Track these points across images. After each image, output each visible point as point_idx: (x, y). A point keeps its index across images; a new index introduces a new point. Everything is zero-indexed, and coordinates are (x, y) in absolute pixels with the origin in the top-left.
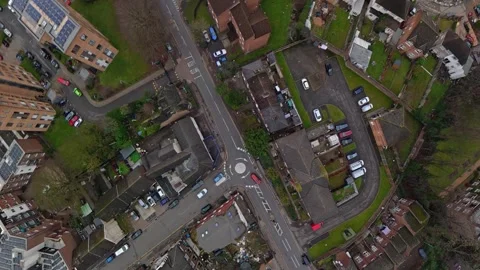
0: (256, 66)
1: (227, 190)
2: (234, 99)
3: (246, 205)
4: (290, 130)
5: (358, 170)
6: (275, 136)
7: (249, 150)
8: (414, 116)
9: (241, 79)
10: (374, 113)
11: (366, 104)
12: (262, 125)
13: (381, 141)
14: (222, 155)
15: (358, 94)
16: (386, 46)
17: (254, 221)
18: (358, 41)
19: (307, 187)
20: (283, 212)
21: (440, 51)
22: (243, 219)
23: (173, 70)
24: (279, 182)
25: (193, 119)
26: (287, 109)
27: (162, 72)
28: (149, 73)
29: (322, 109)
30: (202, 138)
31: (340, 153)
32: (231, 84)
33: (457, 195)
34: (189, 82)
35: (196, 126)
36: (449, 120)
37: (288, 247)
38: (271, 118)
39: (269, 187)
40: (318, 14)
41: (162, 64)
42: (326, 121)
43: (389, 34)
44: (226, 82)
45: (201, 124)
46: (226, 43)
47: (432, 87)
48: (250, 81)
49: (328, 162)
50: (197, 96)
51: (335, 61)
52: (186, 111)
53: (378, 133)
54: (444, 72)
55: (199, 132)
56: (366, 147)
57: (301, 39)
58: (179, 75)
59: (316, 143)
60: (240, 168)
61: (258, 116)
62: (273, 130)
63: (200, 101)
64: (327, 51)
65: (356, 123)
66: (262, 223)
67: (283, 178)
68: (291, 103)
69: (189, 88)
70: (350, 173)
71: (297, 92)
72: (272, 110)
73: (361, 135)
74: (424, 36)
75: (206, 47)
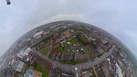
0: (63, 55)
1: (80, 74)
2: (64, 62)
3: (83, 70)
4: (74, 56)
5: (82, 49)
6: (74, 59)
7: (74, 65)
8: (78, 41)
9: (62, 58)
10: (76, 45)
11: (75, 45)
12: (71, 60)
13: (80, 45)
14: (72, 72)
15: (73, 45)
16: (70, 41)
17: (86, 70)
18: (68, 43)
19: (83, 57)
20: (86, 63)
21: (73, 37)
22: (85, 72)
23: (53, 68)
24: (81, 61)
25: (62, 73)
26: (71, 55)
27: (51, 70)
28: (49, 73)
29: (73, 50)
30: (67, 75)
31: (79, 51)
32: (62, 60)
33: (87, 41)
34: (56, 67)
35: (64, 74)
36: (80, 39)
37: (90, 64)
38: (71, 58)
39: (81, 64)
40: (62, 45)
41: (50, 69)
42: (75, 50)
43: (69, 40)
44: (61, 61)
45: (64, 72)
46: (57, 57)
47: (76, 39)
48: (64, 57)
49: (80, 53)
50: (59, 68)
51: (68, 46)
52: (60, 73)
53: (78, 45)
54: (75, 37)
55: (65, 74)
56: (80, 47)
57: (63, 48)
58: (54, 68)
59: (77, 53)
60: (76, 69)
61: (69, 60)
62: (73, 58)
63: (60, 68)
64: (67, 46)
65: (76, 47)
66: (87, 68)
67: (80, 60)
68: (70, 54)
69: (57, 68)
70: (82, 50)
71: (69, 52)
72: (70, 57)
73: (78, 47)
74: (71, 38)
75: (55, 60)
